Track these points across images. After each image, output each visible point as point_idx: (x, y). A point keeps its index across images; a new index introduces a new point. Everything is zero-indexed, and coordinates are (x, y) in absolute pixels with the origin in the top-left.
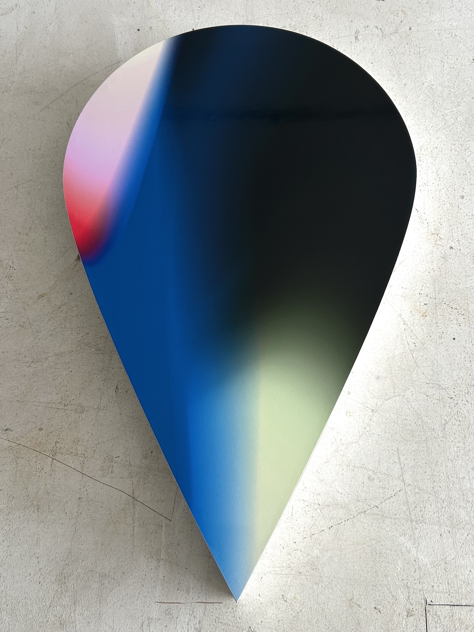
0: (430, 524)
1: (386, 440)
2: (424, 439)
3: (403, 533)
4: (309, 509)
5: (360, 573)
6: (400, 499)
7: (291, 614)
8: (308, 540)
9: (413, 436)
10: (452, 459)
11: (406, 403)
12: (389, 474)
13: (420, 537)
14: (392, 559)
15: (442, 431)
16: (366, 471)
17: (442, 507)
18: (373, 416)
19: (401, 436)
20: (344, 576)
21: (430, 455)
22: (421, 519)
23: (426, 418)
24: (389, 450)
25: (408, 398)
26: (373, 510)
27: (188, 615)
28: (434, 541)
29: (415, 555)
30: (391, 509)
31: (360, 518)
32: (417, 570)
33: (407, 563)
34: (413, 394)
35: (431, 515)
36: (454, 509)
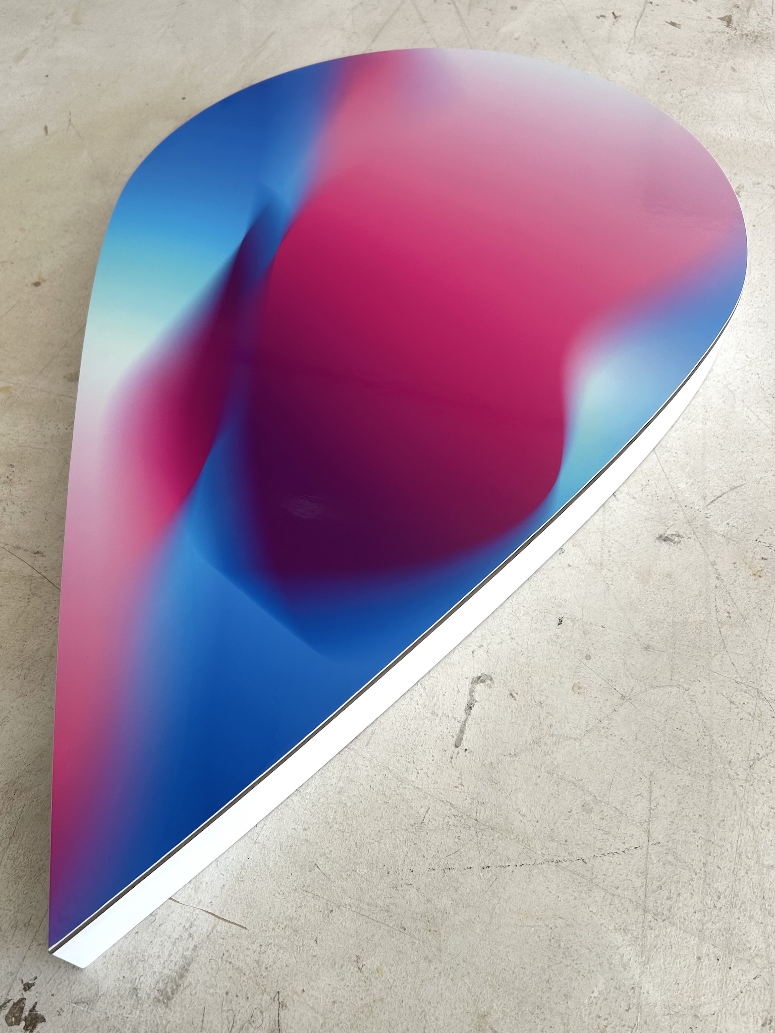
0: (681, 929)
1: (634, 752)
2: (707, 772)
3: (622, 927)
4: (456, 823)
5: (516, 971)
6: (632, 861)
7: (362, 999)
8: (436, 875)
9: (686, 761)
10: (755, 825)
11: (689, 702)
12: (624, 812)
13: (655, 947)
14: (587, 968)
15: (745, 770)
16: (581, 793)
17: (715, 906)
18: (621, 706)
19: (663, 753)
20: (483, 965)
21: (713, 804)
22: (665, 913)
23: (720, 738)
24: (634, 771)
25: (694, 696)
26: (576, 865)
27: (180, 928)
28: (683, 964)
29: (637, 977)
30: (611, 873)
31: (545, 869)
32: (633, 1009)
33: (616, 988)
34: (705, 692)
35: (687, 914)
36: (739, 918)
